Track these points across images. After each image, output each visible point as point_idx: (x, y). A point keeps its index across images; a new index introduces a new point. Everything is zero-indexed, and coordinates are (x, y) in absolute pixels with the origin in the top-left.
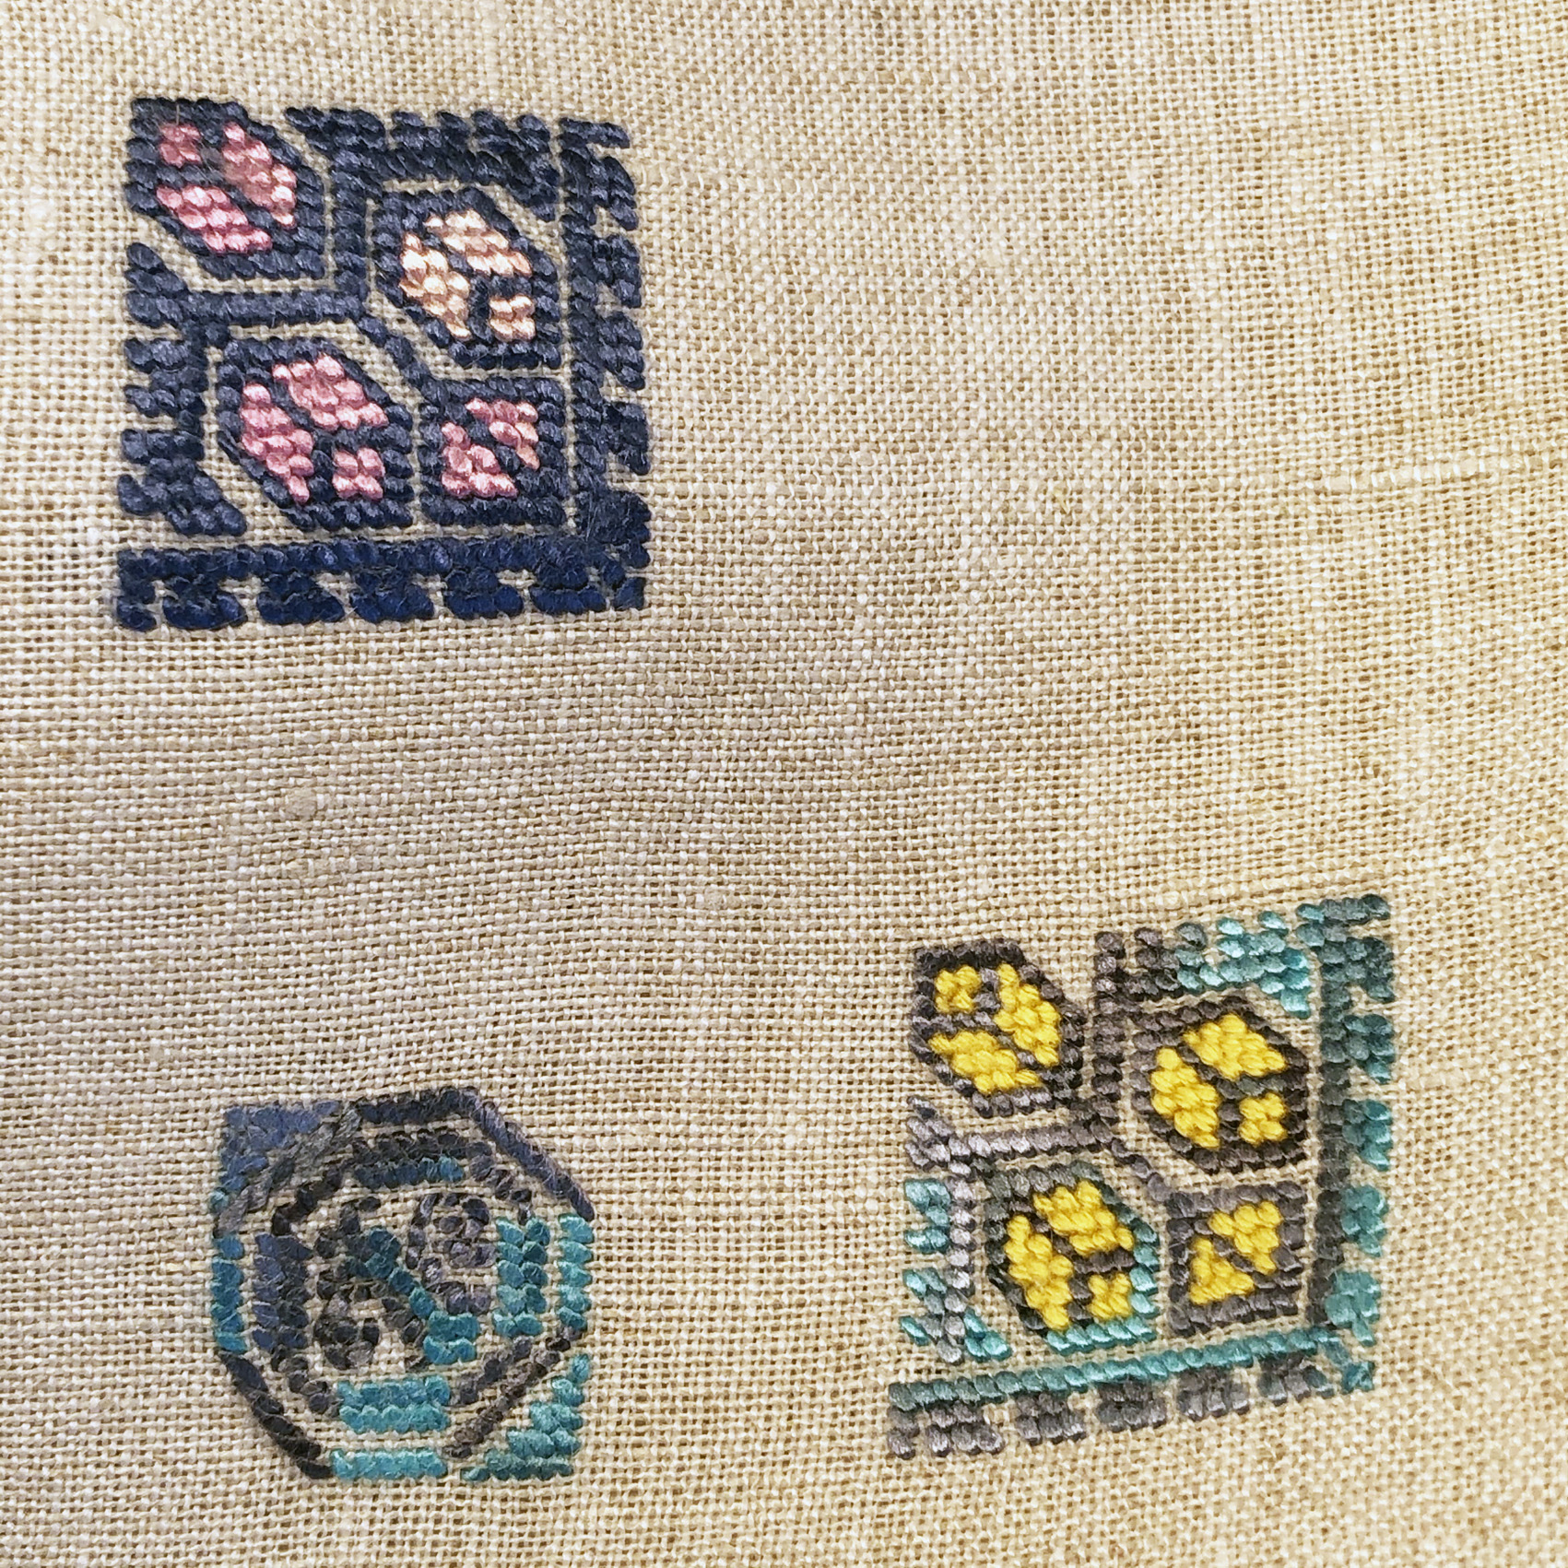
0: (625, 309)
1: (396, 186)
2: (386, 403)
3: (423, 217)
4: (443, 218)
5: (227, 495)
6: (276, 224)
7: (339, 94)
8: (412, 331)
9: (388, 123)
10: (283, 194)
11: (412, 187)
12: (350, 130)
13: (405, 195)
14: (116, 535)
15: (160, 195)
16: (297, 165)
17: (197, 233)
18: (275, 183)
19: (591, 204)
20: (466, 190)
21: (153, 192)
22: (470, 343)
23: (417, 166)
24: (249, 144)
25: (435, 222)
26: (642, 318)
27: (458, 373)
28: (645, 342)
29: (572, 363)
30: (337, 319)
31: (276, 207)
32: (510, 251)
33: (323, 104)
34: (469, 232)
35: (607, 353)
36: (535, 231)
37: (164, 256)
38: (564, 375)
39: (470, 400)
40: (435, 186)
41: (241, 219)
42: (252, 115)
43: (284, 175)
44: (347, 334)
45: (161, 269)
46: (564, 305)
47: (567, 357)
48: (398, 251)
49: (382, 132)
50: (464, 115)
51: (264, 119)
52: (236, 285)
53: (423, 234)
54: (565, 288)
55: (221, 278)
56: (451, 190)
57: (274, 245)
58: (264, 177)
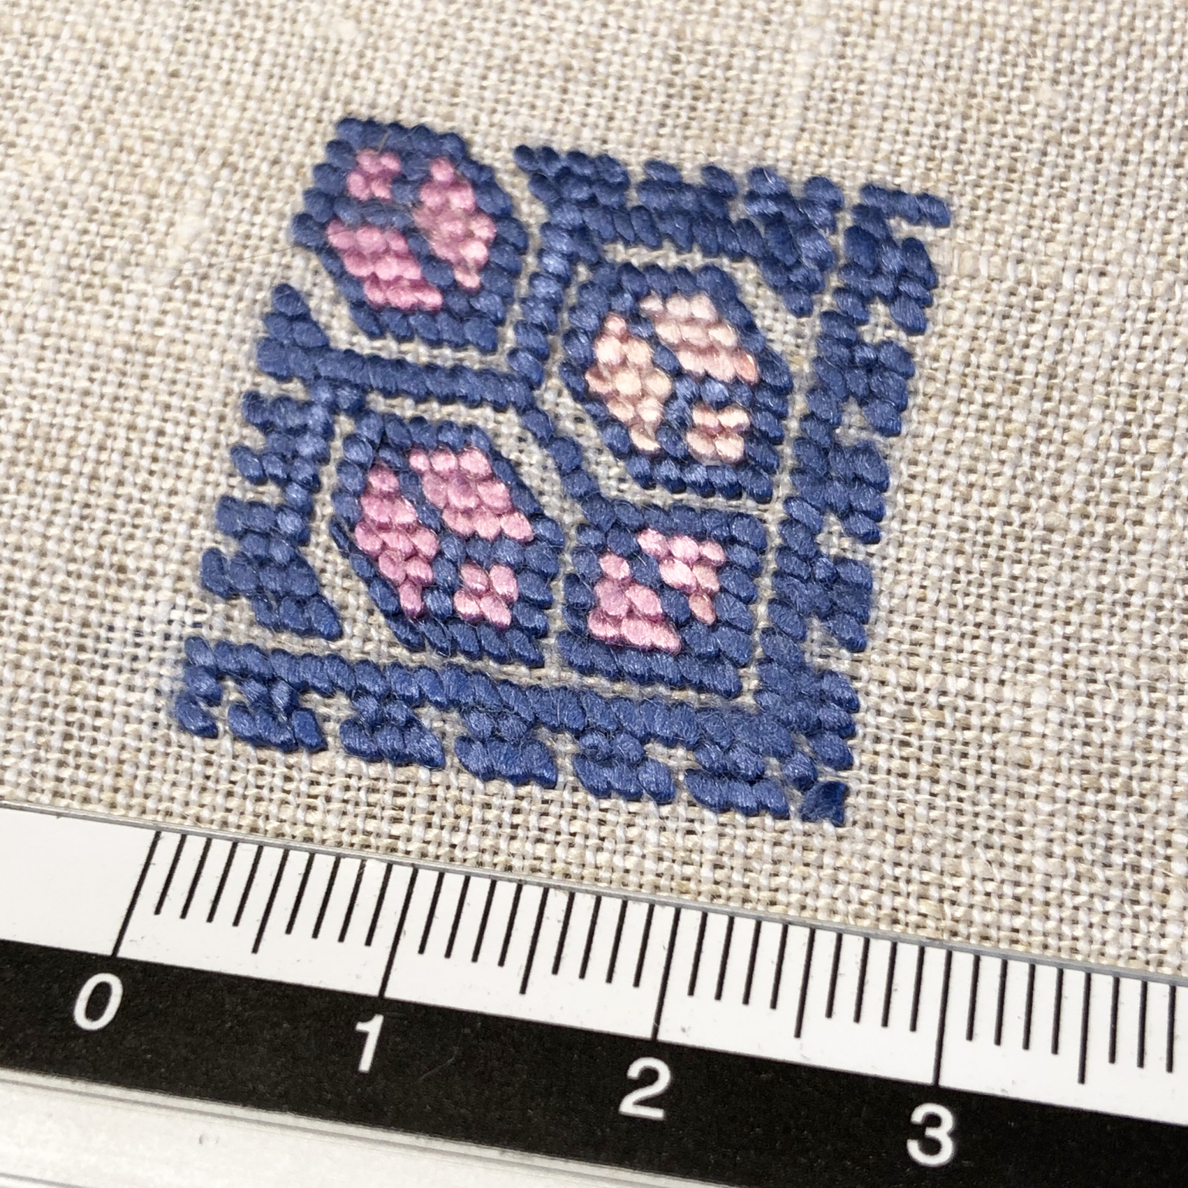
0: (877, 437)
1: (619, 253)
2: (536, 516)
4: (665, 298)
5: (326, 593)
6: (456, 285)
7: (586, 134)
8: (589, 435)
9: (637, 172)
11: (639, 256)
13: (628, 266)
14: (189, 618)
15: (330, 230)
16: (505, 216)
17: (359, 282)
18: (469, 235)
21: (323, 226)
22: (656, 458)
24: (455, 184)
25: (652, 305)
26: (898, 451)
27: (634, 493)
28: (893, 481)
29: (788, 500)
30: (499, 408)
31: (462, 263)
32: (737, 351)
33: (563, 144)
34: (691, 321)
35: (836, 492)
36: (779, 327)
37: (312, 304)
38: (774, 513)
39: (641, 529)
40: (669, 258)
41: (413, 272)
42: (473, 151)
44: (508, 426)
45: (305, 317)
47: (781, 492)
49: (624, 185)
50: (739, 171)
51: (488, 157)
52: (388, 347)
53: (635, 317)
54: (799, 404)
55: (372, 336)
56: (689, 266)
57: (445, 308)
58: (458, 228)
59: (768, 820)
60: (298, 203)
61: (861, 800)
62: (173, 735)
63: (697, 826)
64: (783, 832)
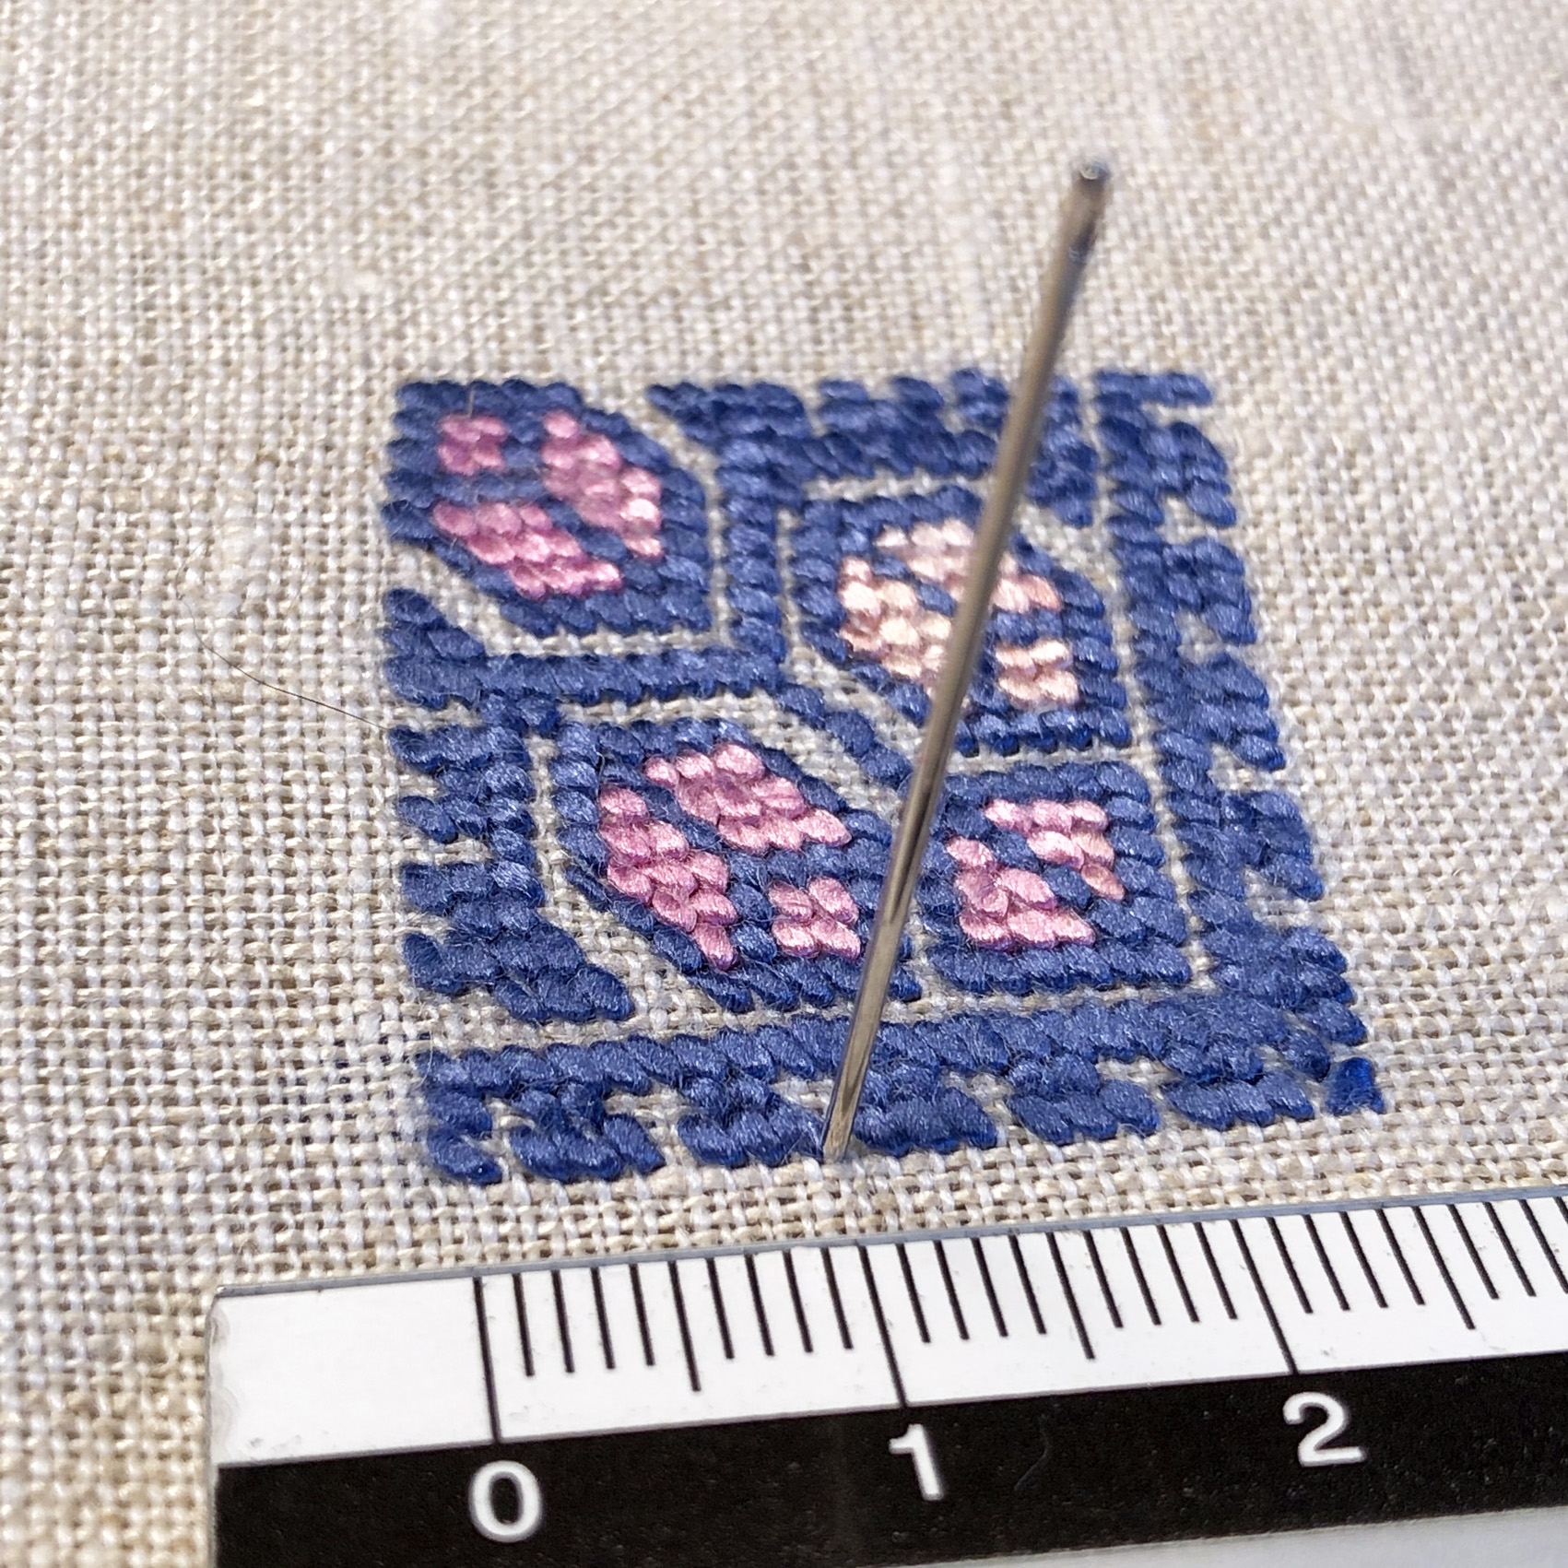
0: (1230, 648)
1: (825, 490)
2: (842, 810)
3: (874, 533)
4: (907, 531)
5: (594, 959)
6: (629, 554)
7: (729, 362)
9: (811, 398)
10: (643, 509)
11: (853, 490)
12: (748, 411)
13: (843, 503)
15: (438, 518)
16: (661, 466)
17: (499, 568)
18: (625, 495)
19: (1155, 495)
20: (944, 489)
21: (427, 513)
23: (857, 456)
24: (582, 441)
25: (893, 539)
26: (1262, 659)
28: (1273, 696)
29: (1154, 738)
31: (628, 529)
32: (1024, 576)
35: (1213, 716)
36: (1060, 545)
37: (443, 606)
38: (1143, 758)
39: (987, 802)
41: (570, 549)
42: (590, 400)
43: (641, 483)
44: (763, 711)
45: (440, 624)
46: (1124, 652)
47: (1141, 730)
48: (836, 584)
50: (934, 379)
51: (611, 405)
53: (875, 556)
54: (1121, 626)
55: (540, 634)
56: (918, 491)
57: (628, 584)
58: (608, 487)
59: (1291, 1125)
60: (378, 491)
61: (1396, 1075)
62: (437, 1191)
63: (1202, 1152)
64: (1315, 1135)
